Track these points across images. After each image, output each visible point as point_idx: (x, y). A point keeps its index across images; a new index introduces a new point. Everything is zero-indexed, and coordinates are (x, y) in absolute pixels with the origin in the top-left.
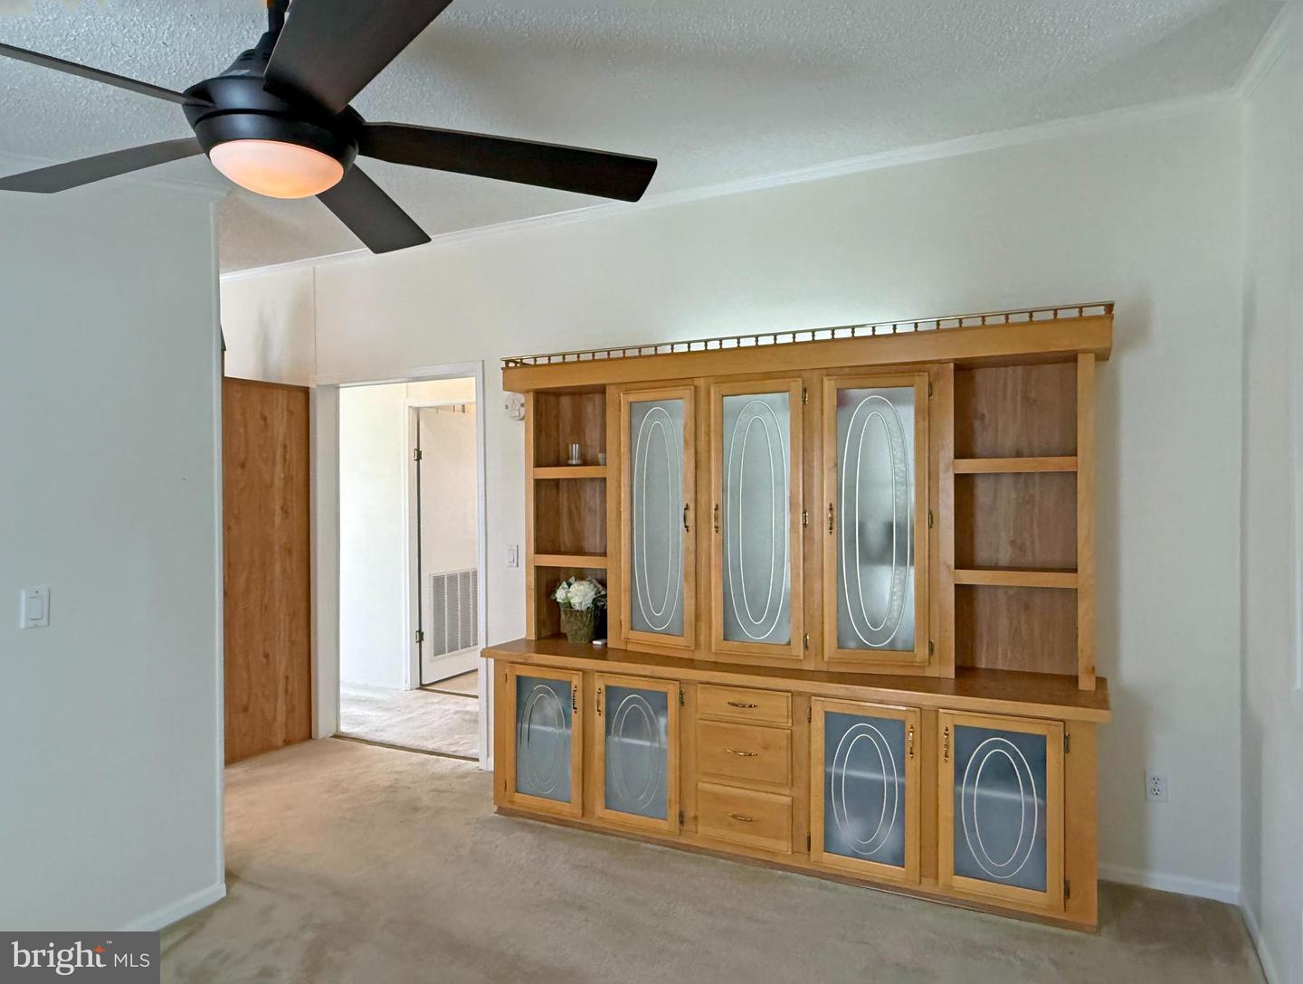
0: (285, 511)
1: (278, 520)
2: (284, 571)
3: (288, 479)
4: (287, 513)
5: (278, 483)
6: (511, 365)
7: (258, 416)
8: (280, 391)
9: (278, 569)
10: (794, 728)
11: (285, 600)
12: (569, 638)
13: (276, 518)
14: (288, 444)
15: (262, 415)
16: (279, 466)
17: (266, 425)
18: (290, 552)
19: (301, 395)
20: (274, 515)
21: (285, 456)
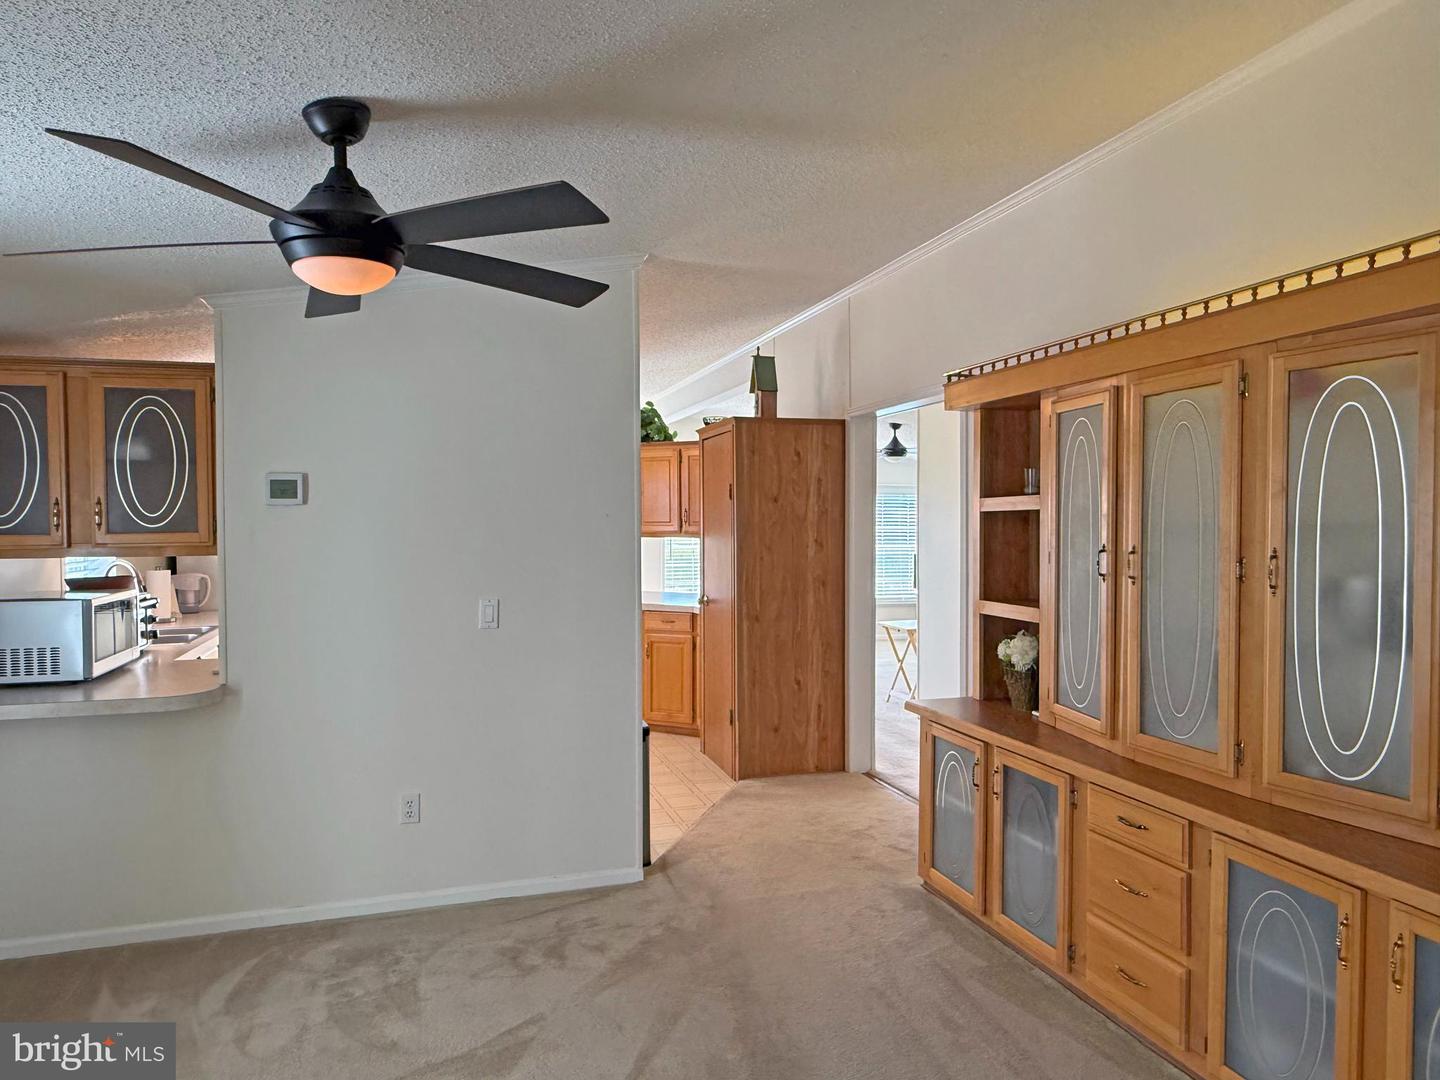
0: (819, 544)
1: (811, 552)
2: (817, 602)
3: (823, 513)
4: (821, 545)
5: (812, 517)
6: (954, 379)
7: (792, 451)
8: (815, 426)
9: (811, 600)
10: (1193, 872)
11: (818, 632)
12: (1013, 703)
13: (809, 549)
14: (823, 477)
15: (795, 449)
16: (812, 500)
17: (800, 461)
18: (824, 584)
19: (838, 428)
20: (807, 547)
21: (819, 490)
